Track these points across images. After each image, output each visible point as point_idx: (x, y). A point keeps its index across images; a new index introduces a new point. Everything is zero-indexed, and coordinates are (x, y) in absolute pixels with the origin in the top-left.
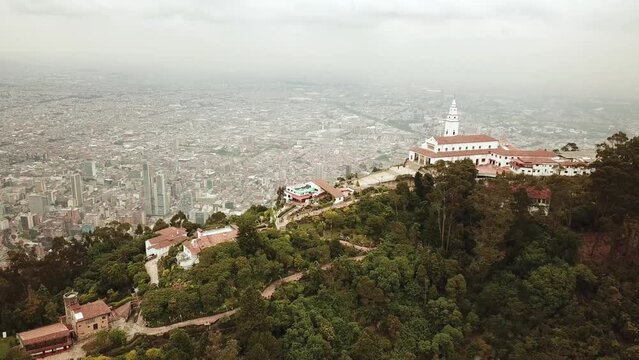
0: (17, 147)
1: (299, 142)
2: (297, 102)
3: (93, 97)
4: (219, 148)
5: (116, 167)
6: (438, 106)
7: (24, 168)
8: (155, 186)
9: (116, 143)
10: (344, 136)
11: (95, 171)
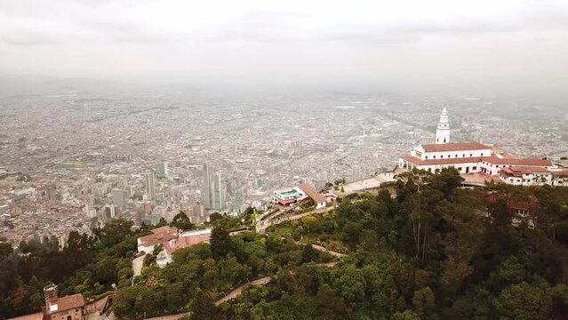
0: (110, 150)
1: (341, 146)
2: (342, 111)
3: (171, 108)
4: (271, 151)
5: (184, 167)
6: (476, 113)
7: (112, 167)
8: (213, 184)
9: (186, 147)
10: (385, 141)
11: (167, 170)
